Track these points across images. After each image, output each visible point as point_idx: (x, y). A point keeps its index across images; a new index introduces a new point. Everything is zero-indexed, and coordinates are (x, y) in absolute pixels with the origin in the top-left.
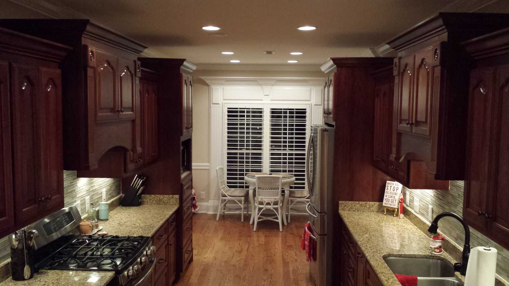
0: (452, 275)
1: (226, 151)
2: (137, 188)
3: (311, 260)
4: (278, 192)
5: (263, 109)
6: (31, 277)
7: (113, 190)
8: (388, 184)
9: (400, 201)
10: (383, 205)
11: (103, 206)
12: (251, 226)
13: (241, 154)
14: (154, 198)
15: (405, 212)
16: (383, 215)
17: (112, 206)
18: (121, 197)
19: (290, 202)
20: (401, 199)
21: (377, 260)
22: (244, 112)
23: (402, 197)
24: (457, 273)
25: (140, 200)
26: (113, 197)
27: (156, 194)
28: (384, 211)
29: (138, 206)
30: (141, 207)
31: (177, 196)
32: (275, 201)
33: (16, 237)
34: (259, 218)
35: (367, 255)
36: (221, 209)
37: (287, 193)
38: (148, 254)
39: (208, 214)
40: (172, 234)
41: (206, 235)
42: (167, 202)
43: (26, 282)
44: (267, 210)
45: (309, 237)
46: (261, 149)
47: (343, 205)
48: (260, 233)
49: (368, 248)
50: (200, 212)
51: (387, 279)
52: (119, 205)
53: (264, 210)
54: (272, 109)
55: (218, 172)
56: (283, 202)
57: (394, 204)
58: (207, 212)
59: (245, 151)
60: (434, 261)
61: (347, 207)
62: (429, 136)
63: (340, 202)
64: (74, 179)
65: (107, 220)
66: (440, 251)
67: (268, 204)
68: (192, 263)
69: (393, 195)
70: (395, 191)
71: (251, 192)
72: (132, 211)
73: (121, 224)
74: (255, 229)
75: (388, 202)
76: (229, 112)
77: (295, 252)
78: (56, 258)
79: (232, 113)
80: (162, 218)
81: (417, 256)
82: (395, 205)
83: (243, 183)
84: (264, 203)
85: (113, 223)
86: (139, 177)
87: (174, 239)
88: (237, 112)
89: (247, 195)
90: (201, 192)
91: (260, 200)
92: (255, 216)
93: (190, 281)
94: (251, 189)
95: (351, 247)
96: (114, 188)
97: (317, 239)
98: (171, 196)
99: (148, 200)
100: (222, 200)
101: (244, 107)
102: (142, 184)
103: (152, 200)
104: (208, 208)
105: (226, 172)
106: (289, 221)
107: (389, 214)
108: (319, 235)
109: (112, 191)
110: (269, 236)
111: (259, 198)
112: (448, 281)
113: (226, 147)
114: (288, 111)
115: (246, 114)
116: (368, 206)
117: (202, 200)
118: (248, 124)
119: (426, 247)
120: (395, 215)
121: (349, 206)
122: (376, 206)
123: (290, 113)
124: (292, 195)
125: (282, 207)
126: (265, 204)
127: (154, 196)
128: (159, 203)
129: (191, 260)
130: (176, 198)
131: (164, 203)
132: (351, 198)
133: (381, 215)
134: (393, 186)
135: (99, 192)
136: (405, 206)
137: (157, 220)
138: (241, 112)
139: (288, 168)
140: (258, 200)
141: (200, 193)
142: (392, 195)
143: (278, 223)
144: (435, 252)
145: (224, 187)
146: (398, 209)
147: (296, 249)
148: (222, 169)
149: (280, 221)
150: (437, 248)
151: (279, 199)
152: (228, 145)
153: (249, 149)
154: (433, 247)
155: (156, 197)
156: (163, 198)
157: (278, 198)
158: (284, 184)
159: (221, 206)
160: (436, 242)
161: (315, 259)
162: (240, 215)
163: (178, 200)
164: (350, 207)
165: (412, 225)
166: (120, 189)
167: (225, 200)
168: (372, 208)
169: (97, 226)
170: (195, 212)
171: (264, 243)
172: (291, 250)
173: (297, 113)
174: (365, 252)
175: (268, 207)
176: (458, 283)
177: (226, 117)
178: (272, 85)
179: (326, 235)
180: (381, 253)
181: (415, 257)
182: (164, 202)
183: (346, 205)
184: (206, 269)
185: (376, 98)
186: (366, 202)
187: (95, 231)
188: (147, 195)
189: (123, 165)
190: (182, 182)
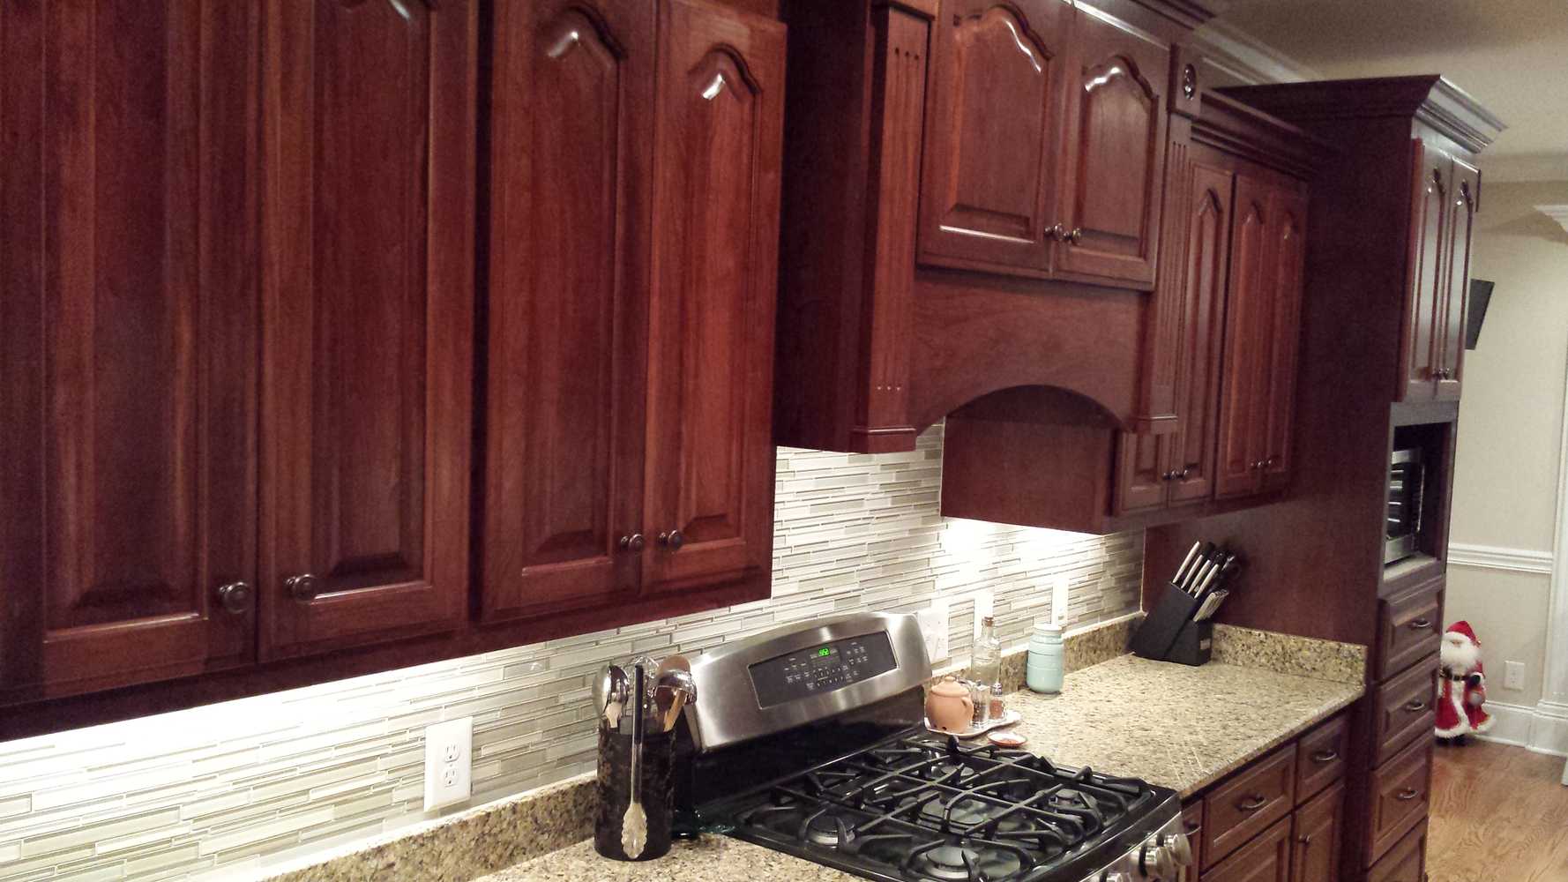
2: (1193, 593)
6: (654, 850)
7: (1103, 590)
11: (1047, 640)
14: (1261, 642)
17: (1089, 650)
18: (1138, 620)
25: (1204, 645)
26: (1110, 615)
27: (1272, 630)
29: (1198, 665)
30: (1205, 670)
31: (1358, 650)
38: (1148, 861)
39: (1529, 751)
40: (1323, 802)
41: (1503, 834)
42: (1314, 669)
43: (628, 867)
50: (1494, 739)
52: (1127, 651)
58: (1528, 740)
64: (926, 519)
65: (1057, 693)
72: (1163, 680)
73: (1097, 717)
78: (784, 800)
80: (1267, 724)
85: (1068, 711)
86: (1209, 552)
87: (1329, 822)
90: (1507, 662)
96: (1107, 581)
98: (1333, 644)
99: (1239, 648)
102: (1216, 584)
103: (1254, 650)
104: (1531, 728)
109: (1100, 594)
117: (1509, 693)
127: (1262, 636)
128: (1279, 666)
130: (1353, 656)
131: (1300, 671)
135: (1042, 583)
137: (1242, 730)
141: (1506, 665)
155: (1270, 641)
156: (1300, 650)
163: (1361, 667)
166: (1135, 590)
169: (997, 709)
170: (1478, 736)
182: (1300, 666)
187: (987, 723)
188: (1230, 627)
189: (1101, 484)
190: (1381, 594)
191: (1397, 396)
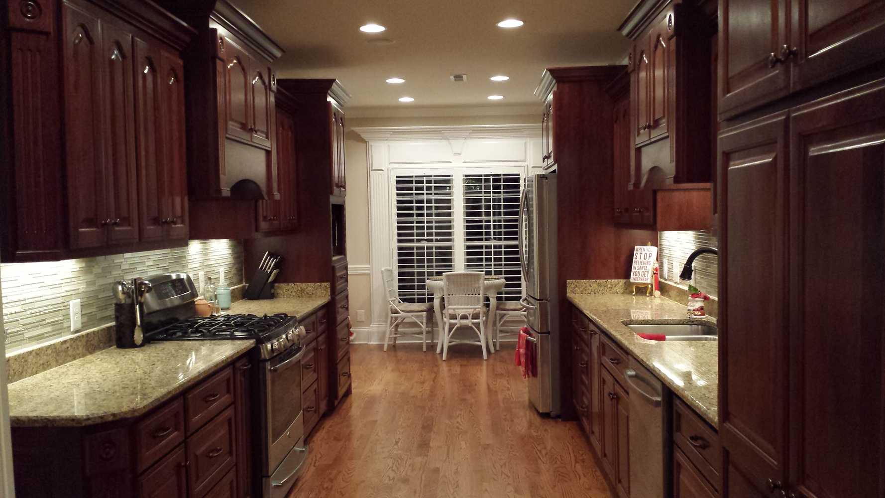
1: (395, 245)
2: (267, 272)
3: (528, 377)
4: (479, 298)
5: (452, 176)
7: (233, 274)
8: (637, 250)
9: (654, 271)
10: (631, 281)
11: (223, 289)
12: (438, 356)
13: (419, 248)
14: (293, 287)
15: (662, 287)
16: (631, 296)
18: (244, 287)
19: (498, 318)
20: (656, 269)
21: (612, 324)
22: (422, 182)
23: (657, 265)
25: (272, 291)
26: (235, 285)
27: (296, 282)
28: (632, 291)
29: (271, 299)
30: (275, 300)
31: (327, 284)
32: (474, 312)
33: (123, 289)
34: (451, 341)
35: (599, 321)
36: (391, 333)
37: (493, 302)
39: (369, 345)
40: (323, 337)
41: (369, 367)
42: (313, 294)
44: (463, 327)
45: (525, 342)
46: (450, 240)
47: (573, 286)
48: (453, 362)
50: (356, 343)
52: (243, 298)
53: (458, 327)
54: (466, 176)
55: (384, 274)
56: (487, 314)
57: (647, 277)
58: (368, 342)
59: (425, 244)
60: (694, 327)
61: (579, 289)
62: (667, 133)
63: (568, 281)
65: (229, 308)
66: (703, 314)
67: (464, 317)
68: (350, 396)
69: (645, 265)
70: (647, 260)
71: (436, 303)
72: (264, 302)
73: (250, 311)
74: (444, 358)
75: (637, 277)
76: (398, 182)
79: (404, 184)
81: (669, 322)
82: (648, 279)
83: (424, 294)
84: (457, 316)
85: (239, 311)
86: (271, 255)
87: (325, 344)
88: (411, 182)
89: (430, 311)
91: (451, 312)
92: (444, 340)
93: (350, 414)
94: (437, 298)
96: (234, 271)
97: (536, 340)
98: (318, 284)
99: (285, 291)
100: (392, 317)
101: (423, 175)
102: (275, 267)
103: (290, 291)
104: (369, 336)
105: (396, 277)
106: (498, 348)
107: (639, 295)
108: (539, 333)
109: (232, 276)
110: (465, 365)
111: (450, 309)
113: (396, 238)
114: (491, 177)
115: (425, 185)
116: (609, 286)
117: (360, 323)
118: (429, 201)
120: (648, 294)
121: (582, 286)
122: (621, 284)
123: (495, 181)
124: (501, 307)
125: (485, 324)
126: (459, 318)
127: (293, 285)
128: (300, 295)
129: (348, 392)
130: (326, 287)
131: (308, 295)
132: (585, 275)
133: (628, 296)
134: (644, 253)
135: (216, 270)
136: (662, 279)
138: (417, 182)
139: (494, 268)
140: (448, 312)
141: (357, 312)
142: (643, 266)
143: (480, 347)
144: (695, 315)
145: (395, 300)
146: (652, 285)
148: (391, 271)
149: (483, 344)
150: (698, 310)
151: (480, 308)
152: (399, 235)
153: (432, 240)
154: (692, 308)
155: (296, 286)
156: (307, 288)
157: (479, 306)
158: (487, 288)
159: (389, 330)
160: (697, 301)
161: (535, 374)
162: (421, 345)
163: (329, 290)
164: (583, 288)
165: (671, 301)
166: (242, 274)
167: (396, 318)
168: (615, 289)
170: (350, 342)
171: (458, 373)
172: (500, 378)
173: (506, 180)
174: (597, 319)
177: (395, 191)
178: (465, 139)
179: (549, 333)
182: (307, 293)
183: (576, 286)
184: (371, 402)
185: (615, 126)
186: (606, 280)
188: (282, 284)
189: (253, 221)
190: (333, 264)
191: (332, 193)
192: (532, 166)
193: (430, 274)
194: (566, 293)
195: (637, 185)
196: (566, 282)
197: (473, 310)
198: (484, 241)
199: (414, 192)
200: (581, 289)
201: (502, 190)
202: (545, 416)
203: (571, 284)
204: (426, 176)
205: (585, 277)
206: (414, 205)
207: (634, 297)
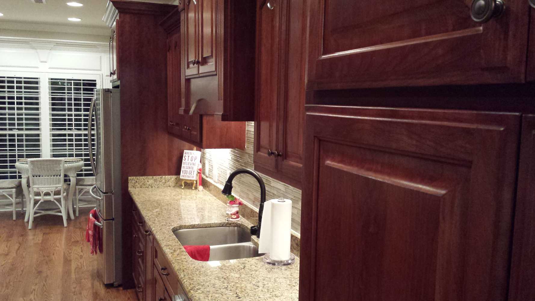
0: (248, 240)
3: (96, 253)
4: (59, 180)
5: (40, 78)
8: (185, 154)
9: (199, 171)
10: (181, 178)
12: (26, 224)
13: (10, 135)
15: (204, 183)
16: (181, 189)
19: (77, 191)
20: (200, 170)
21: (164, 233)
22: (13, 82)
23: (200, 167)
24: (254, 237)
28: (182, 186)
32: (56, 190)
34: (35, 213)
35: (153, 229)
37: (73, 180)
44: (46, 202)
46: (38, 129)
47: (133, 182)
48: (38, 231)
49: (156, 222)
51: (173, 251)
53: (42, 203)
54: (52, 79)
56: (67, 190)
57: (193, 175)
59: (16, 132)
60: (231, 228)
61: (139, 184)
62: (215, 71)
63: (129, 178)
66: (238, 217)
67: (47, 194)
69: (191, 166)
70: (193, 162)
71: (24, 181)
74: (30, 227)
75: (185, 174)
77: (81, 248)
81: (212, 225)
82: (194, 177)
83: (15, 172)
84: (41, 193)
88: (3, 82)
89: (19, 187)
91: (35, 190)
92: (30, 211)
94: (24, 178)
95: (141, 227)
97: (102, 226)
101: (14, 76)
106: (77, 214)
107: (187, 188)
108: (105, 220)
110: (49, 233)
111: (35, 188)
112: (244, 246)
114: (73, 81)
115: (15, 85)
116: (163, 181)
118: (19, 98)
119: (223, 215)
120: (193, 188)
122: (173, 180)
123: (76, 84)
124: (81, 183)
125: (66, 198)
126: (42, 194)
132: (144, 173)
133: (178, 190)
134: (190, 156)
136: (204, 177)
138: (9, 82)
139: (75, 152)
140: (33, 190)
142: (190, 166)
143: (61, 217)
144: (232, 218)
146: (197, 181)
147: (83, 244)
149: (64, 214)
150: (234, 214)
151: (61, 187)
153: (22, 129)
154: (230, 213)
157: (60, 185)
158: (70, 169)
160: (233, 207)
161: (101, 251)
164: (142, 183)
165: (211, 196)
168: (168, 183)
171: (40, 242)
172: (75, 246)
173: (84, 84)
174: (151, 227)
175: (48, 198)
176: (254, 247)
178: (51, 50)
180: (171, 225)
181: (210, 227)
183: (137, 182)
186: (161, 176)
192: (105, 75)
193: (21, 156)
194: (127, 187)
195: (187, 111)
196: (128, 179)
197: (55, 188)
198: (67, 131)
199: (6, 90)
200: (140, 184)
201: (82, 92)
202: (109, 286)
203: (132, 180)
204: (16, 78)
205: (144, 174)
206: (7, 100)
207: (183, 190)
